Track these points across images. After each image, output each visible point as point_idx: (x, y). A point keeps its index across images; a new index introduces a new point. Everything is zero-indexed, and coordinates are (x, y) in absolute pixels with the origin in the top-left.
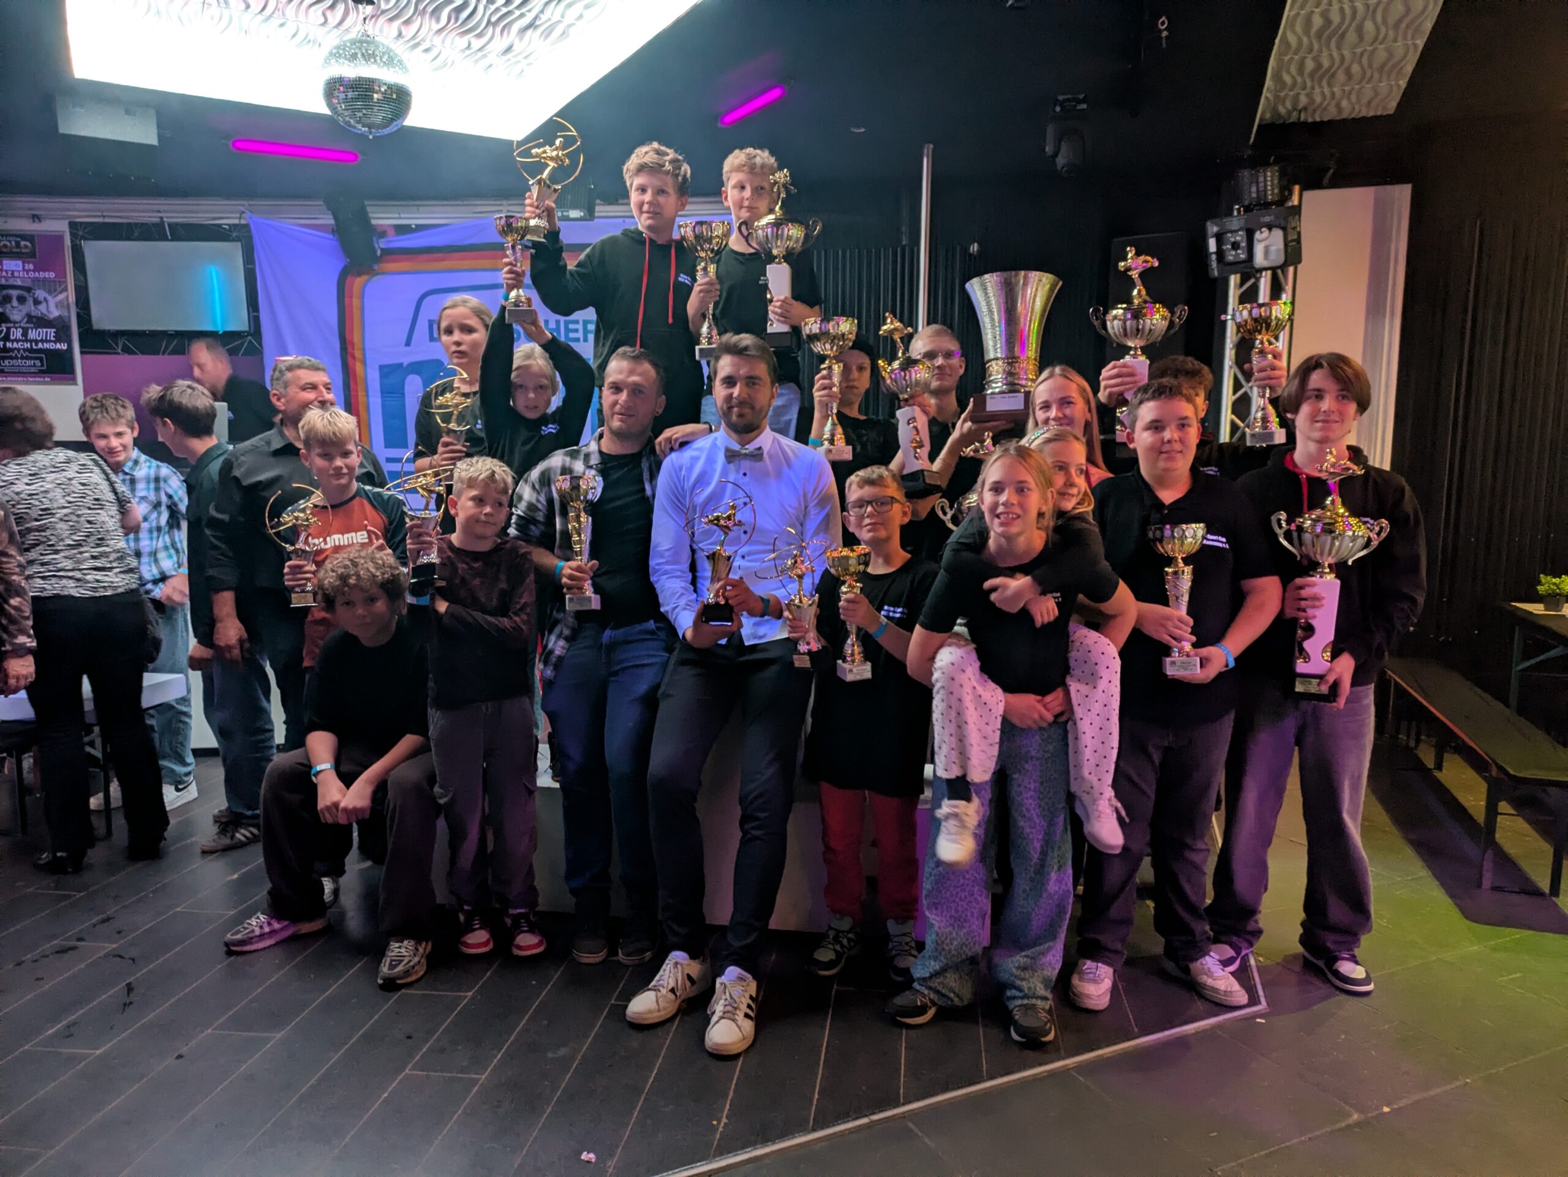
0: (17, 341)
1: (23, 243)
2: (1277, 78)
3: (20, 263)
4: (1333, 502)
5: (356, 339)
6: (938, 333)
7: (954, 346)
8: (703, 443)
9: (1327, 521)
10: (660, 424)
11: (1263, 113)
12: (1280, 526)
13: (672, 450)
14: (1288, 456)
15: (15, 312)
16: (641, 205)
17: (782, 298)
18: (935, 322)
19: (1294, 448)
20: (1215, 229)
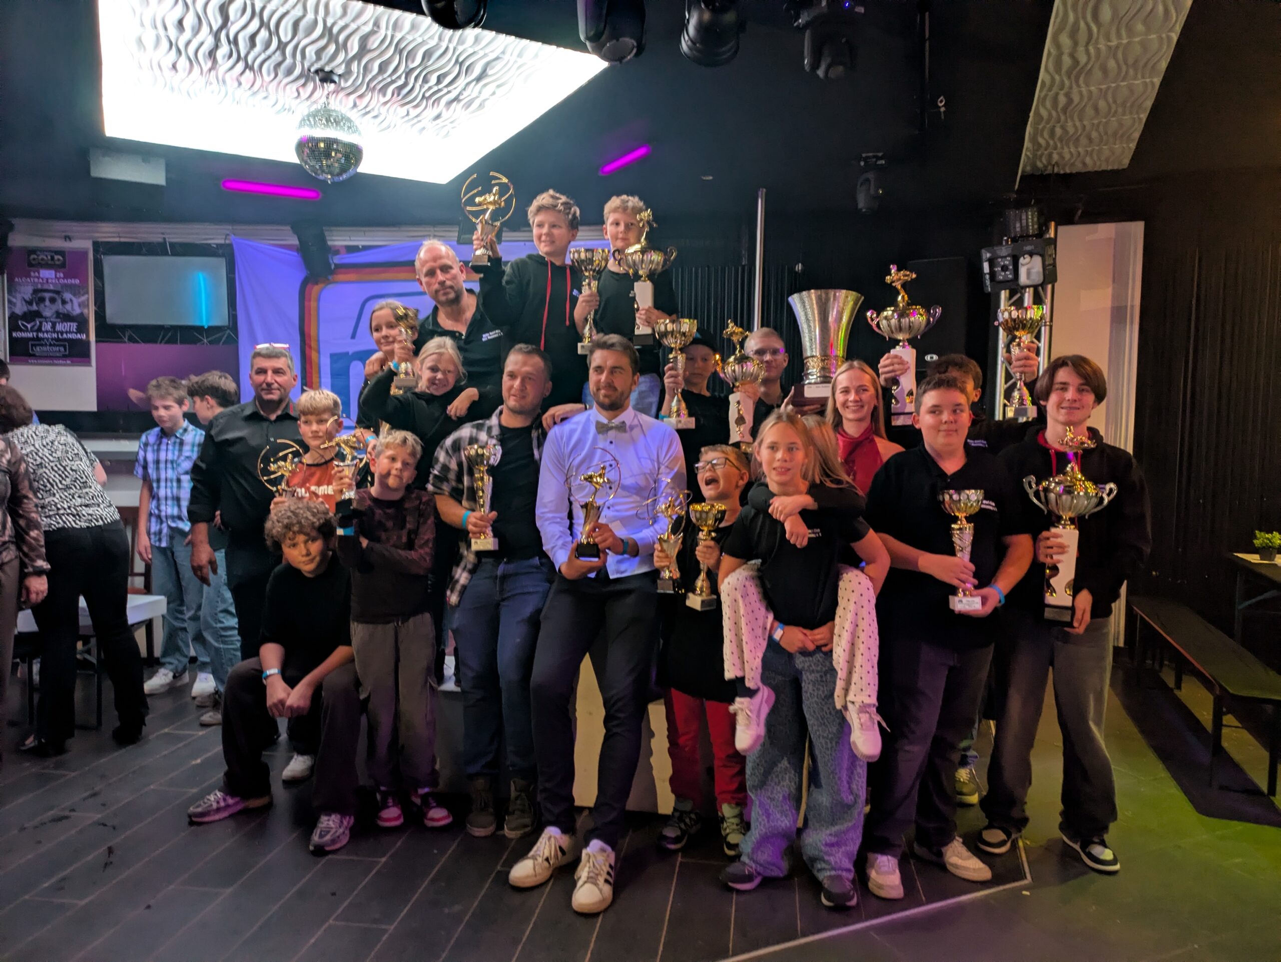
0: (47, 332)
1: (56, 257)
2: (1034, 140)
3: (53, 272)
4: (1072, 469)
5: (313, 333)
6: (766, 335)
7: (779, 344)
8: (580, 418)
9: (1068, 484)
10: (547, 403)
11: (1025, 166)
12: (1031, 487)
13: (555, 423)
14: (1040, 434)
15: (47, 309)
16: (540, 237)
17: (647, 307)
18: (768, 326)
19: (1046, 428)
20: (988, 255)
